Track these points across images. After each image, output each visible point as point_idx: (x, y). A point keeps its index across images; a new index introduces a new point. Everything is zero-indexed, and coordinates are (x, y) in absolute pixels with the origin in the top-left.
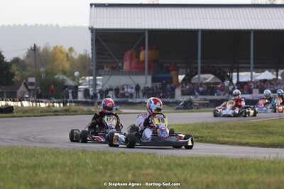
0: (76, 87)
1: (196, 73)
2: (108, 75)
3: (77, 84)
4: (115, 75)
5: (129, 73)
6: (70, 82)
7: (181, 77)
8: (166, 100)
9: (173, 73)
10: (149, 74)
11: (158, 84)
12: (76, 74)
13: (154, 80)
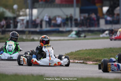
0: (15, 18)
1: (118, 5)
2: (42, 7)
3: (15, 15)
4: (48, 7)
5: (60, 6)
6: (9, 14)
7: (105, 9)
8: (92, 29)
9: (98, 5)
10: (77, 6)
11: (86, 15)
12: (15, 7)
13: (82, 12)
